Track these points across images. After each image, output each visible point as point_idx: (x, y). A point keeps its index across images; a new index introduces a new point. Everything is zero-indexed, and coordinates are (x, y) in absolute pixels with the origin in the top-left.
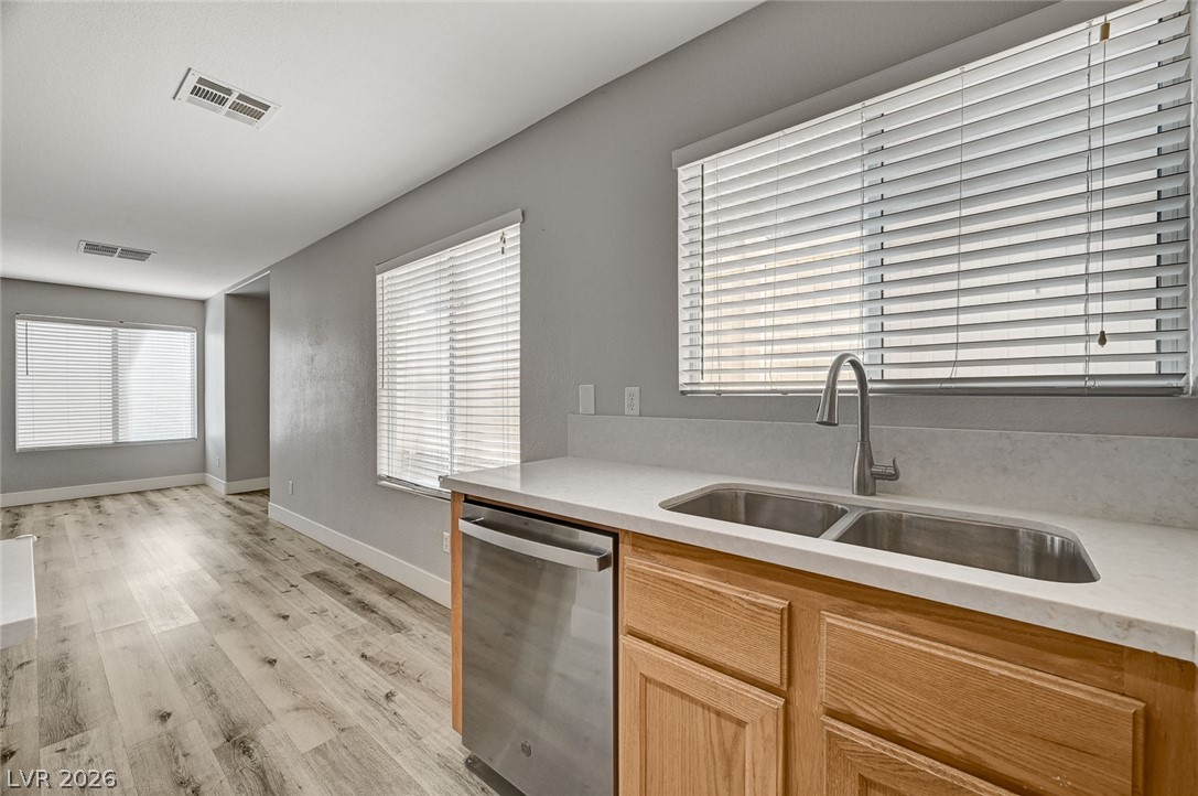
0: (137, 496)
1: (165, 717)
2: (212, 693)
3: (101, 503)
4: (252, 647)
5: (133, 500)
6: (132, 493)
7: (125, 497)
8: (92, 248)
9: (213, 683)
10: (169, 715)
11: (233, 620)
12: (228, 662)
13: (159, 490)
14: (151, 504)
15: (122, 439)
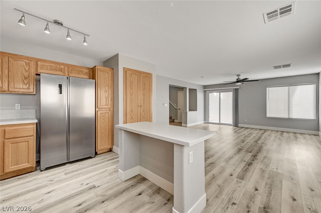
0: (294, 134)
1: (257, 190)
2: (270, 193)
3: (283, 133)
4: (292, 191)
5: (292, 135)
6: (293, 133)
7: (290, 133)
8: (276, 67)
9: (273, 191)
10: (258, 190)
11: (292, 179)
12: (281, 189)
13: (301, 134)
14: (296, 137)
15: (290, 117)
